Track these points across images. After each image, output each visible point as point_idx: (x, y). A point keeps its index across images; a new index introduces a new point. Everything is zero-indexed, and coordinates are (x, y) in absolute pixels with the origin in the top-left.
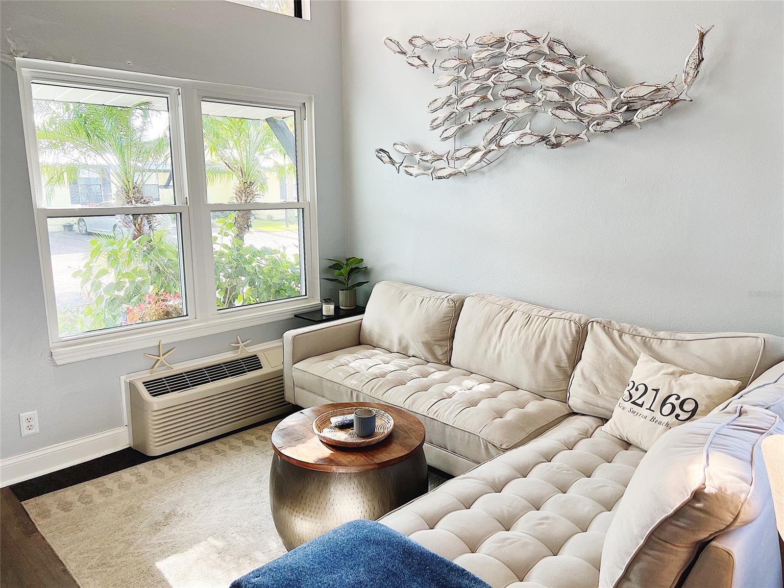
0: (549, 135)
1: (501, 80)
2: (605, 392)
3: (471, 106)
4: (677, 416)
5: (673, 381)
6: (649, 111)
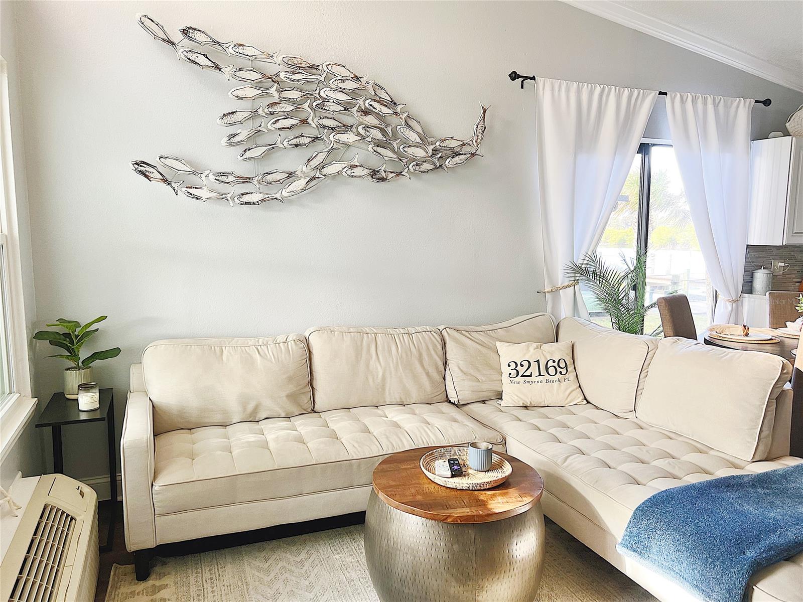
0: (380, 170)
1: (325, 108)
2: (484, 379)
3: (288, 128)
4: (561, 373)
5: (544, 352)
6: (457, 159)
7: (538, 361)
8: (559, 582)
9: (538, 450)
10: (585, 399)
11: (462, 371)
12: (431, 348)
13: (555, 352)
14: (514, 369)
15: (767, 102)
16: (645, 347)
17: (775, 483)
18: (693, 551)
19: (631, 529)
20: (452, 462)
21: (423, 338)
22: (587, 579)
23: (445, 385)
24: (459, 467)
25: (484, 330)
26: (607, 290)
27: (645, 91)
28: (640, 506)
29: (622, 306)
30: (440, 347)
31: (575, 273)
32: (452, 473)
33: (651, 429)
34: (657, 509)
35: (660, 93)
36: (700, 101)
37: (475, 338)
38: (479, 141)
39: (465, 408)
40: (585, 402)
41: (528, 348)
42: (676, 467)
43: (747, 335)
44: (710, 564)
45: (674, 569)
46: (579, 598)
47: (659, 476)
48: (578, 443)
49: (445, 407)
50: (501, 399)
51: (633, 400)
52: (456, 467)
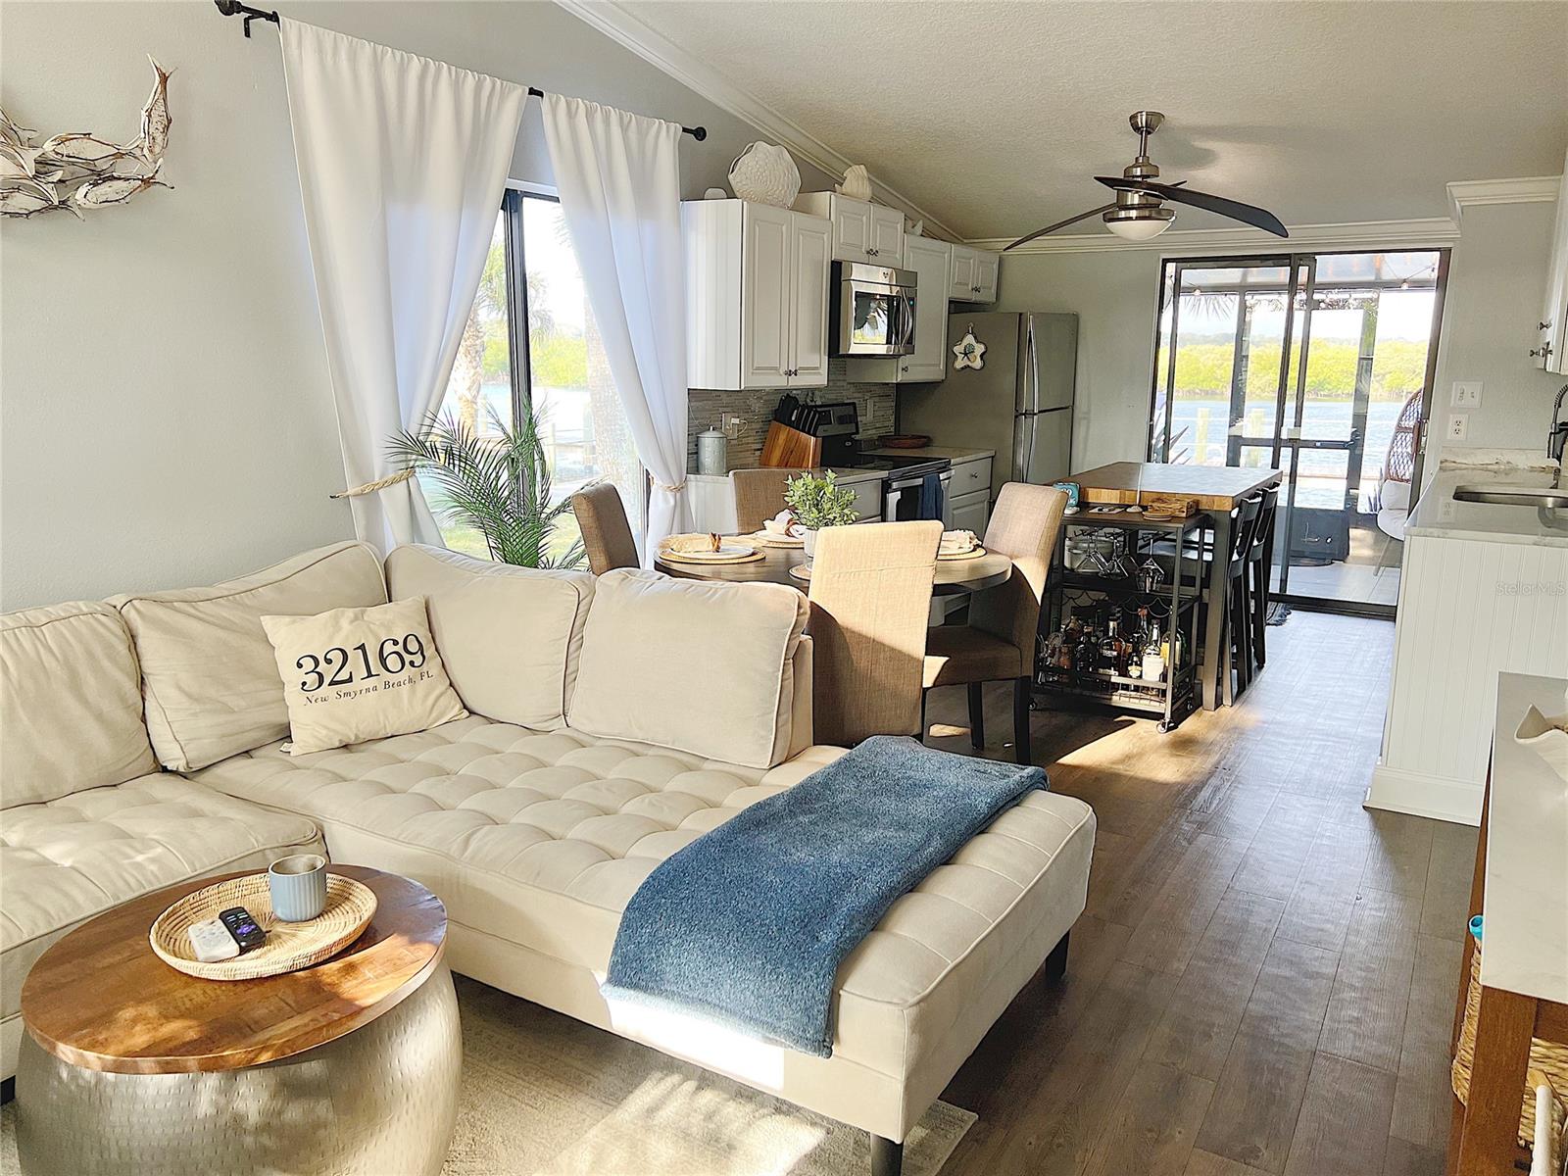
2: (242, 703)
4: (412, 663)
5: (372, 626)
6: (107, 190)
7: (362, 647)
8: (483, 1086)
9: (403, 836)
10: (465, 707)
11: (189, 696)
12: (98, 651)
13: (394, 621)
14: (312, 671)
15: (700, 134)
16: (572, 593)
17: (818, 800)
18: (739, 959)
19: (625, 950)
20: (232, 918)
21: (74, 631)
22: (532, 1060)
23: (148, 735)
24: (253, 927)
25: (226, 593)
26: (474, 484)
27: (505, 82)
28: (633, 902)
29: (508, 514)
30: (122, 649)
31: (407, 453)
32: (240, 946)
33: (599, 743)
34: (663, 900)
35: (532, 92)
36: (598, 116)
37: (207, 614)
38: (157, 149)
39: (206, 777)
40: (466, 713)
41: (337, 623)
42: (665, 808)
43: (717, 550)
44: (770, 974)
45: (710, 1000)
46: (527, 1104)
47: (643, 833)
48: (475, 802)
49: (158, 785)
50: (288, 738)
51: (559, 695)
52: (245, 929)
